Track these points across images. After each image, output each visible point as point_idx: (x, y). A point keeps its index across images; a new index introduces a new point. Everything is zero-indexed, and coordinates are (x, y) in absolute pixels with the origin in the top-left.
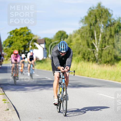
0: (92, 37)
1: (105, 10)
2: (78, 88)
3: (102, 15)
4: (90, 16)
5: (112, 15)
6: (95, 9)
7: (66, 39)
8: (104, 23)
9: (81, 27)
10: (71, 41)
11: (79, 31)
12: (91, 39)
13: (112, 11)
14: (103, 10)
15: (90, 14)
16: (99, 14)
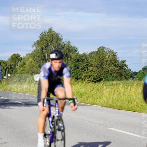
0: (43, 59)
1: (55, 35)
2: (30, 106)
3: (53, 40)
4: (42, 41)
5: (62, 39)
6: (47, 34)
7: (19, 62)
8: (55, 47)
9: (33, 50)
10: (24, 64)
11: (32, 54)
12: (43, 61)
13: (62, 35)
14: (54, 35)
15: (42, 38)
16: (50, 38)
